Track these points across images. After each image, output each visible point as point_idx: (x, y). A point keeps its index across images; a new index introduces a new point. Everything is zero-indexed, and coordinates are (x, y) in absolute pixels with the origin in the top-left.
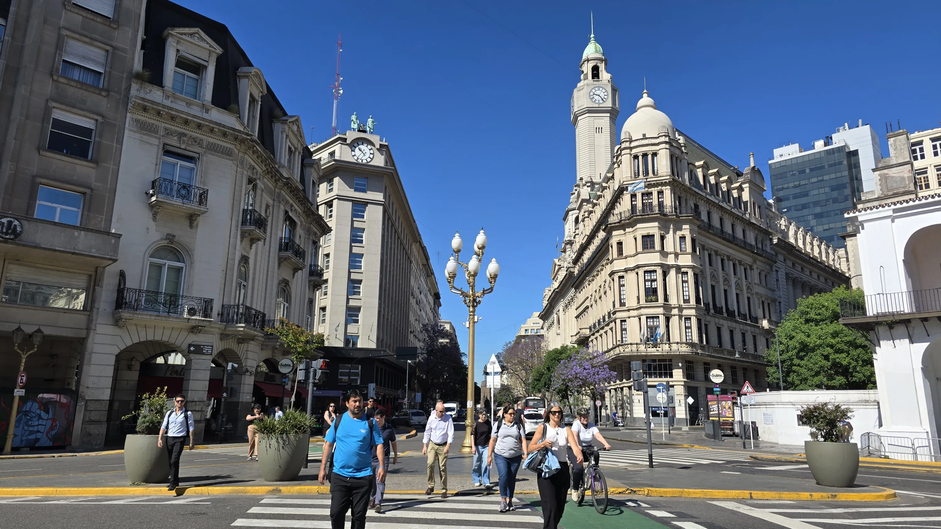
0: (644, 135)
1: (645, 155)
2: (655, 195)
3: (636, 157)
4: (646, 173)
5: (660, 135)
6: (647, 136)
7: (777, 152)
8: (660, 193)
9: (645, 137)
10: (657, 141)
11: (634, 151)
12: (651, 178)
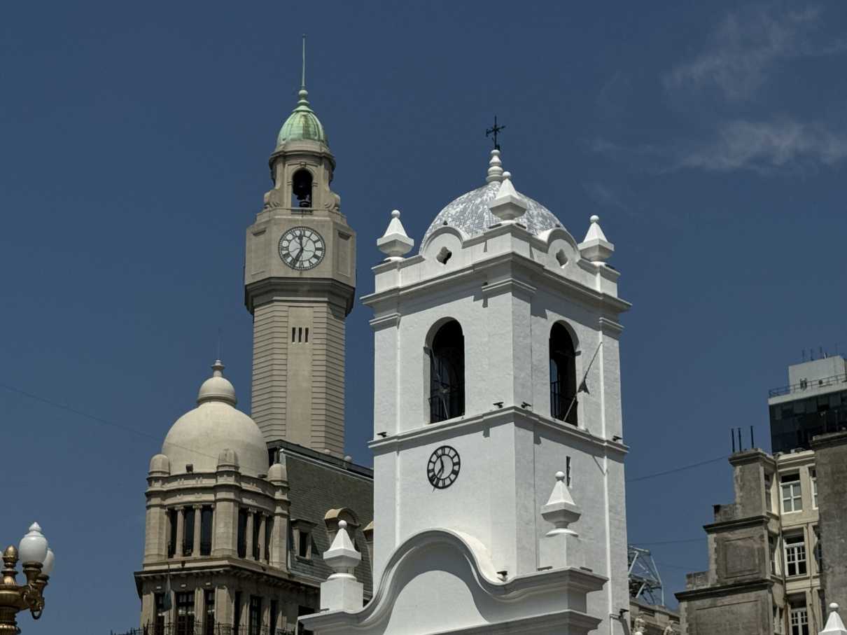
0: (189, 468)
1: (189, 510)
2: (199, 596)
3: (172, 513)
4: (188, 548)
5: (220, 470)
6: (196, 470)
7: (797, 373)
8: (209, 593)
9: (190, 473)
10: (210, 482)
11: (169, 501)
12: (196, 561)
